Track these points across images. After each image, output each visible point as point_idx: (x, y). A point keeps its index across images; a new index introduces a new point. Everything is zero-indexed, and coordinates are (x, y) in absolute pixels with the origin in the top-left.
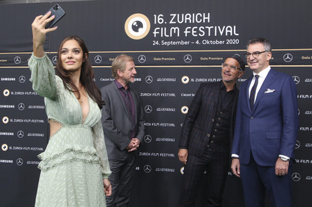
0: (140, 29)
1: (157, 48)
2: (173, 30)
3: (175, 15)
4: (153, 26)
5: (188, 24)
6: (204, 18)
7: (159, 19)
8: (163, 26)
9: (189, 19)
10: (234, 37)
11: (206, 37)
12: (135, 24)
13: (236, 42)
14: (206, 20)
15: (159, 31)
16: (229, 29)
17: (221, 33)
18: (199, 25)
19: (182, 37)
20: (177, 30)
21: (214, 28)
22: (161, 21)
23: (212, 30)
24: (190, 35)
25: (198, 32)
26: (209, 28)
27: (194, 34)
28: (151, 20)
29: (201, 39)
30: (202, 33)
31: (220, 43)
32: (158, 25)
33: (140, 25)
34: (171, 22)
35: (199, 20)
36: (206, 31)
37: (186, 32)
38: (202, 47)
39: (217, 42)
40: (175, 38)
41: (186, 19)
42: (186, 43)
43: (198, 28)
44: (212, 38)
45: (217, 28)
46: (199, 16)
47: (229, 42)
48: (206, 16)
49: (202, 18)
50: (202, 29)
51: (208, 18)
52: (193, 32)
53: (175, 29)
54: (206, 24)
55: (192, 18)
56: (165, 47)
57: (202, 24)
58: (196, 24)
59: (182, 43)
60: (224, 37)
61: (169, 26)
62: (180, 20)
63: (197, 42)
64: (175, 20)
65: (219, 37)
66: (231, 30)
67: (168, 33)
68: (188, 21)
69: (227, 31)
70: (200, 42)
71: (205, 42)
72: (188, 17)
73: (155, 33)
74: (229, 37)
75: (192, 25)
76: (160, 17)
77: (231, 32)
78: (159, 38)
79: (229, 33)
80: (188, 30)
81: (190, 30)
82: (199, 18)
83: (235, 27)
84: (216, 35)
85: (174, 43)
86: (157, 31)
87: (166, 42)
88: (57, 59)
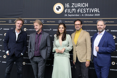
0: (60, 10)
1: (66, 17)
2: (73, 10)
3: (74, 4)
4: (65, 8)
5: (79, 8)
6: (86, 5)
7: (67, 5)
8: (69, 8)
9: (80, 5)
11: (86, 13)
13: (99, 15)
14: (87, 6)
15: (67, 10)
16: (96, 10)
17: (93, 11)
18: (83, 8)
19: (77, 13)
20: (74, 10)
21: (90, 9)
22: (68, 6)
23: (89, 10)
26: (88, 9)
27: (82, 11)
28: (64, 6)
29: (84, 14)
30: (85, 11)
31: (92, 15)
32: (67, 8)
33: (59, 8)
34: (72, 7)
35: (83, 6)
36: (86, 10)
37: (78, 11)
38: (84, 17)
39: (91, 15)
40: (73, 13)
41: (78, 5)
42: (78, 15)
44: (89, 13)
45: (91, 9)
46: (84, 4)
47: (96, 15)
48: (87, 4)
49: (85, 5)
50: (85, 10)
51: (87, 5)
52: (81, 11)
53: (74, 9)
54: (86, 8)
55: (81, 5)
56: (70, 17)
57: (85, 8)
58: (82, 8)
59: (76, 15)
60: (94, 13)
61: (71, 8)
62: (76, 6)
63: (83, 15)
64: (74, 6)
65: (92, 13)
67: (71, 11)
68: (79, 6)
69: (95, 11)
70: (84, 15)
71: (86, 15)
72: (79, 4)
73: (66, 11)
74: (96, 13)
75: (81, 8)
76: (68, 5)
77: (97, 11)
78: (67, 13)
79: (96, 11)
80: (79, 10)
82: (84, 5)
83: (98, 9)
84: (90, 12)
85: (73, 15)
86: (66, 10)
87: (70, 15)
88: (26, 21)
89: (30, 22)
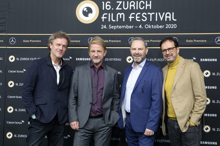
0: (90, 15)
1: (104, 31)
2: (119, 15)
3: (121, 2)
5: (132, 10)
6: (147, 5)
7: (107, 6)
8: (110, 11)
9: (133, 6)
10: (172, 22)
11: (148, 22)
12: (85, 9)
13: (174, 26)
14: (148, 7)
15: (107, 16)
16: (168, 15)
17: (161, 19)
18: (142, 11)
19: (127, 22)
20: (122, 15)
21: (155, 14)
22: (108, 7)
23: (154, 16)
24: (134, 20)
25: (141, 17)
26: (151, 14)
27: (138, 19)
28: (100, 7)
29: (143, 24)
30: (144, 19)
31: (161, 27)
32: (106, 11)
34: (117, 9)
35: (142, 7)
36: (148, 16)
37: (131, 17)
39: (157, 27)
40: (120, 22)
41: (131, 6)
42: (130, 27)
43: (141, 14)
44: (154, 23)
45: (158, 14)
46: (142, 3)
47: (168, 26)
48: (148, 3)
49: (145, 5)
50: (144, 15)
51: (150, 5)
52: (137, 17)
53: (121, 14)
54: (148, 10)
55: (135, 5)
56: (112, 31)
57: (144, 11)
58: (139, 10)
59: (127, 27)
60: (164, 22)
61: (115, 12)
62: (126, 7)
63: (140, 27)
64: (121, 6)
65: (160, 22)
66: (169, 16)
67: (115, 18)
68: (132, 7)
69: (166, 17)
70: (143, 26)
71: (147, 26)
72: (132, 4)
73: (103, 18)
74: (168, 22)
75: (136, 11)
76: (108, 4)
77: (170, 17)
78: (106, 22)
79: (168, 19)
81: (134, 16)
82: (142, 5)
83: (173, 13)
84: (156, 20)
85: (120, 27)
86: (105, 16)
87: (113, 27)
88: (14, 40)
89: (24, 41)
